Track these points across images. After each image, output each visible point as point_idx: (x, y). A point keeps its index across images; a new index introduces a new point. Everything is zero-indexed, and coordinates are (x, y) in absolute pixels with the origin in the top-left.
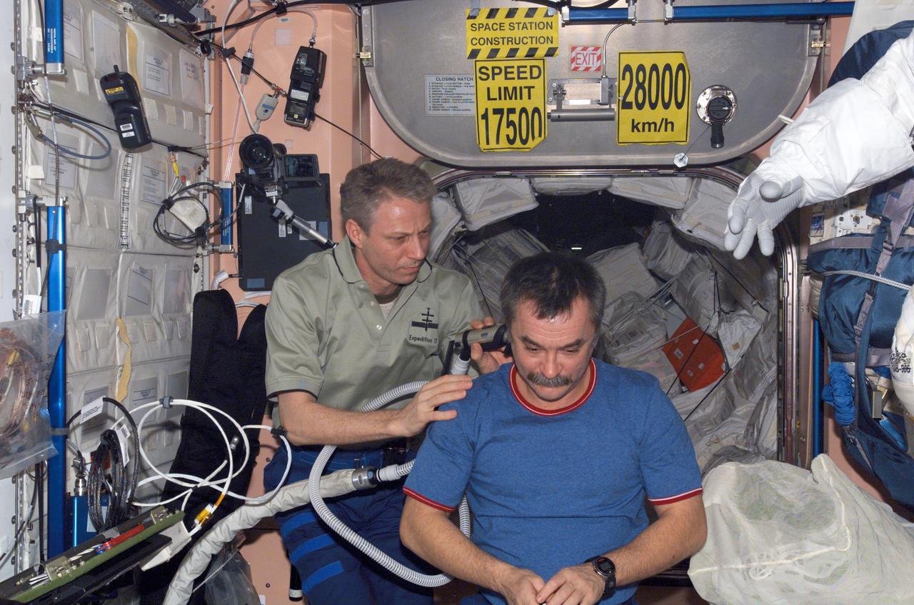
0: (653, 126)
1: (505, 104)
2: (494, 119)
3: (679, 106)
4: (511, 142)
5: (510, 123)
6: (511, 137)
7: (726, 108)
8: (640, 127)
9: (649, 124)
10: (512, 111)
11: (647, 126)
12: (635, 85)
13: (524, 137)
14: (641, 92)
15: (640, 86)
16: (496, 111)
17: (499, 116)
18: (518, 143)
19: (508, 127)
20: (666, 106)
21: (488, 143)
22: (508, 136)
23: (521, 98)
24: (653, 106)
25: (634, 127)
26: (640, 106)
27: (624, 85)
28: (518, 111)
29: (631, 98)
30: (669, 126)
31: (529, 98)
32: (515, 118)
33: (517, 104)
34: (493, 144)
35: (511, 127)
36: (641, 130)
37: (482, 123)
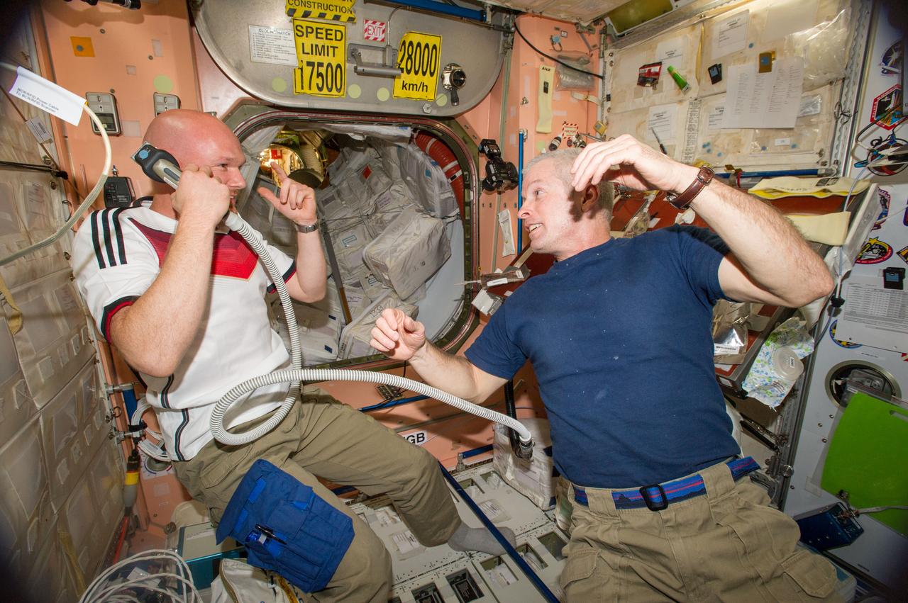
0: (415, 86)
1: (316, 59)
2: (307, 70)
3: (432, 74)
4: (320, 89)
5: (319, 75)
6: (320, 86)
7: (463, 79)
8: (407, 86)
9: (413, 85)
10: (321, 65)
11: (411, 86)
12: (406, 56)
13: (330, 86)
14: (409, 61)
15: (410, 57)
16: (309, 64)
17: (311, 68)
18: (325, 91)
19: (318, 77)
20: (424, 74)
21: (302, 88)
22: (317, 84)
23: (328, 55)
24: (416, 73)
25: (404, 86)
26: (409, 72)
27: (400, 55)
28: (325, 65)
29: (403, 65)
30: (425, 87)
31: (334, 56)
32: (322, 70)
33: (325, 60)
34: (306, 90)
35: (320, 77)
36: (408, 88)
37: (299, 72)
